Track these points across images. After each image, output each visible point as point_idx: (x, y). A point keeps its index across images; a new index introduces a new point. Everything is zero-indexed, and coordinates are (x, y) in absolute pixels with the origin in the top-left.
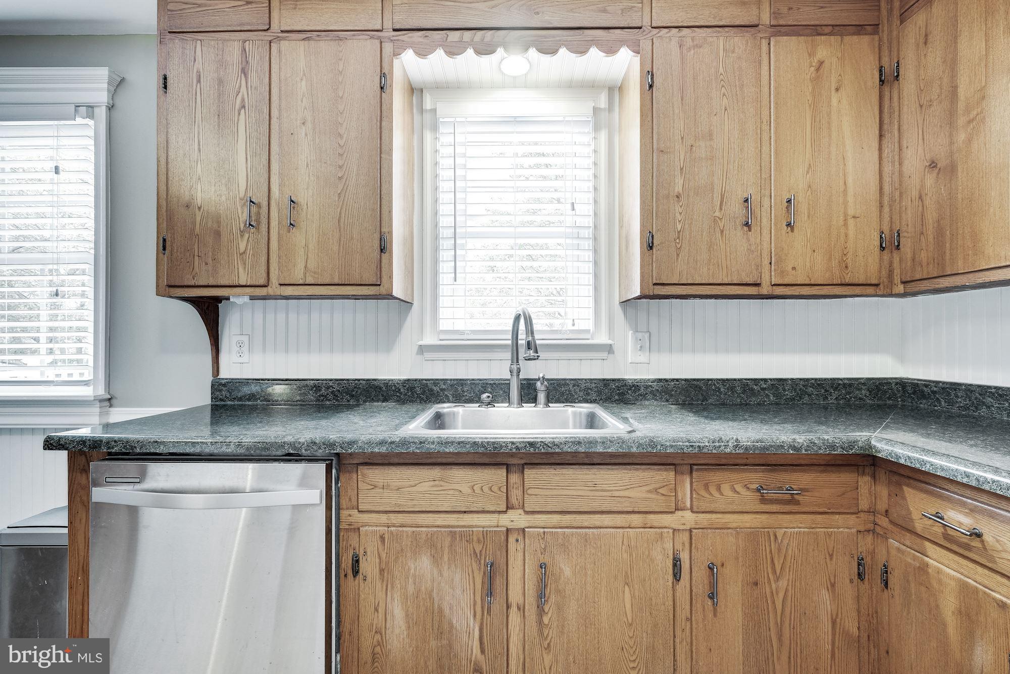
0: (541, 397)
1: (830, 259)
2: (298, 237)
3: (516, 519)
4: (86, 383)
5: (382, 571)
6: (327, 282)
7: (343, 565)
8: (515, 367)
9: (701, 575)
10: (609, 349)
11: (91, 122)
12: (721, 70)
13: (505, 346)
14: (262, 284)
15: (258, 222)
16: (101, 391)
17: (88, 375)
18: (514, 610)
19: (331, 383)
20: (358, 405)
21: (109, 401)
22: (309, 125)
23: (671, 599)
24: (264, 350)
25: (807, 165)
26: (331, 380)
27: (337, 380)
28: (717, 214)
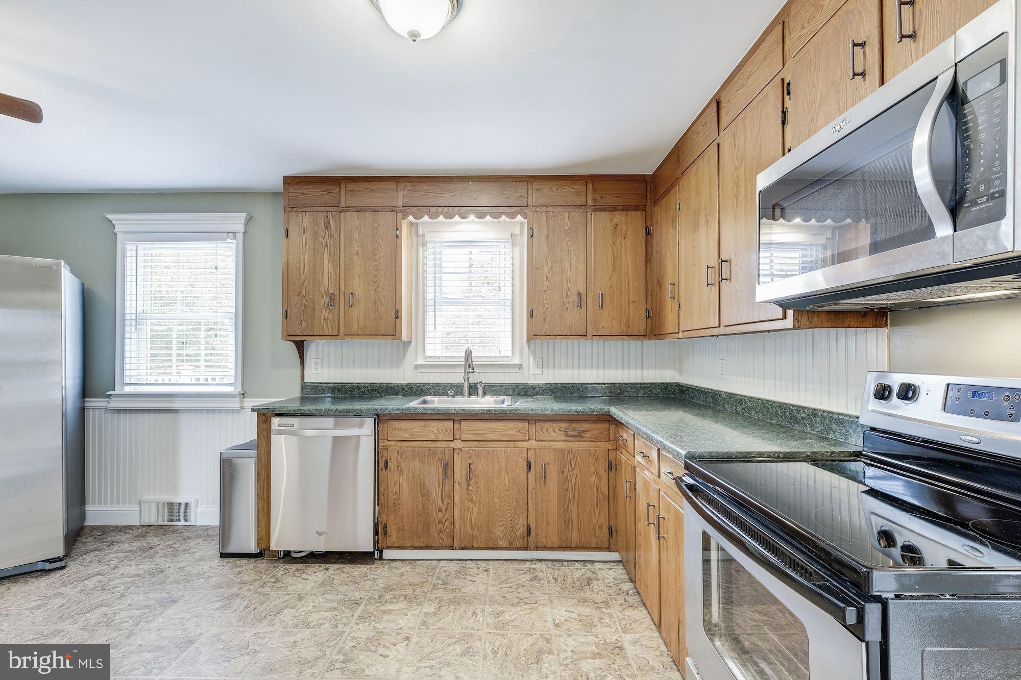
0: (480, 392)
1: (621, 323)
2: (355, 311)
3: (458, 444)
4: (231, 385)
5: (398, 466)
6: (369, 333)
7: (380, 465)
8: (466, 376)
9: (539, 468)
10: (520, 367)
11: (234, 241)
12: (567, 228)
13: (461, 365)
14: (336, 334)
15: (334, 303)
16: (239, 389)
17: (232, 380)
18: (456, 484)
19: (367, 385)
20: (381, 397)
21: (243, 395)
22: (360, 255)
23: (526, 479)
24: (329, 367)
25: (609, 276)
26: (367, 383)
27: (370, 383)
28: (565, 300)
